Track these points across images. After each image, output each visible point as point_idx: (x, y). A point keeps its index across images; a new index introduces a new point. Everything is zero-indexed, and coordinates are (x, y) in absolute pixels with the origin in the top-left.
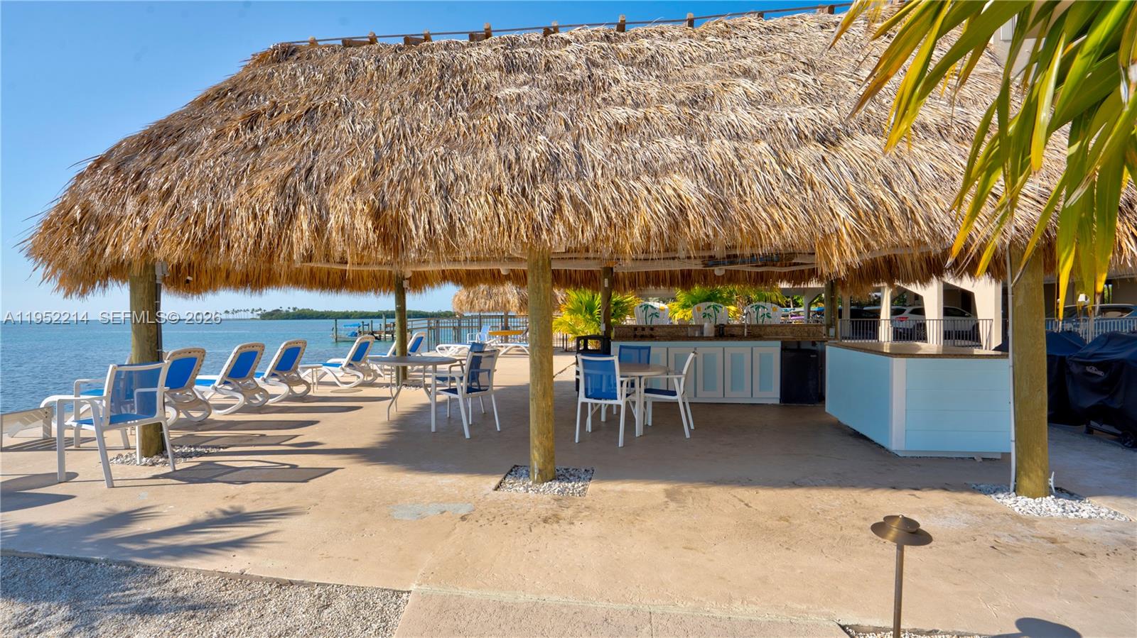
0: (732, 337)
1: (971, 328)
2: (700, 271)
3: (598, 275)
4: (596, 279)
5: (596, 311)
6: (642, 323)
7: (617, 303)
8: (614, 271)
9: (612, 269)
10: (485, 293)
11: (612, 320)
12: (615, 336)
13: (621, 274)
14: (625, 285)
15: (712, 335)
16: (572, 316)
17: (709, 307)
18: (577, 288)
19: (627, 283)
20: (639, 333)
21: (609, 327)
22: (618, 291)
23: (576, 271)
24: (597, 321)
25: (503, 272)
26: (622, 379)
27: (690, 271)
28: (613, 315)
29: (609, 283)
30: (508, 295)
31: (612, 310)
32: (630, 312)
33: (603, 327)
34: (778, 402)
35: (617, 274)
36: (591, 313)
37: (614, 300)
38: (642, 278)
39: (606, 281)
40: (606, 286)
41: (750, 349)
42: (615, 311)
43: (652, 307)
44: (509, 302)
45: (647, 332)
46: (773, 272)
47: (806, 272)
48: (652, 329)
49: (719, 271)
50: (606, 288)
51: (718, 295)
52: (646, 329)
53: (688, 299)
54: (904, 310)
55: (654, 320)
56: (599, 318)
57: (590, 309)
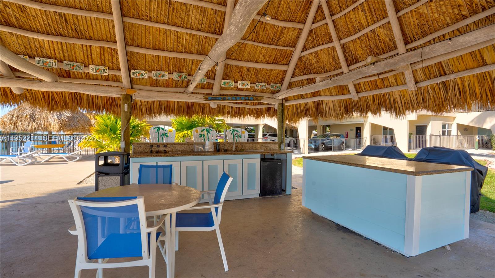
0: (226, 151)
1: (289, 142)
2: (199, 104)
3: (119, 102)
4: (117, 106)
5: (118, 132)
6: (155, 141)
7: (134, 127)
8: (133, 98)
9: (131, 97)
10: (28, 117)
11: (131, 138)
12: (134, 152)
13: (139, 103)
14: (142, 112)
15: (212, 150)
16: (100, 135)
17: (203, 130)
18: (99, 111)
19: (144, 109)
20: (155, 149)
21: (128, 144)
22: (136, 117)
23: (98, 96)
24: (119, 139)
25: (15, 91)
26: (150, 230)
27: (192, 104)
28: (131, 134)
29: (128, 108)
30: (50, 120)
31: (131, 132)
32: (144, 133)
33: (123, 145)
34: (258, 196)
35: (135, 102)
36: (115, 133)
37: (132, 124)
38: (157, 106)
39: (126, 106)
40: (126, 109)
41: (241, 160)
42: (133, 132)
43: (163, 129)
44: (50, 125)
45: (162, 149)
46: (245, 108)
47: (264, 110)
48: (165, 146)
49: (213, 104)
50: (125, 112)
51: (196, 125)
52: (161, 146)
53: (180, 126)
54: (266, 134)
55: (164, 138)
56: (120, 136)
57: (113, 130)
